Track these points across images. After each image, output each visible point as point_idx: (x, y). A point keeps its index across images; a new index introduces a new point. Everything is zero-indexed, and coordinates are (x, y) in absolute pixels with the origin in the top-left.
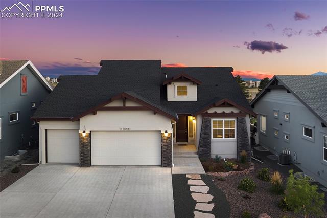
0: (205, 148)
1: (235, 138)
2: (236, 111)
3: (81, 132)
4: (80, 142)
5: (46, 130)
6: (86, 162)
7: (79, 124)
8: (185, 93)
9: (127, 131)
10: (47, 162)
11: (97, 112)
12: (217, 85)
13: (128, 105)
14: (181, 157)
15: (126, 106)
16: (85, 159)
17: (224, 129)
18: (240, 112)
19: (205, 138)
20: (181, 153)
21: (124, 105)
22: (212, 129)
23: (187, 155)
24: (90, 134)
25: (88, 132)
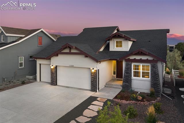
0: (127, 83)
1: (150, 79)
2: (150, 58)
3: (51, 65)
4: (51, 71)
5: (40, 64)
6: (53, 83)
7: (50, 61)
8: (121, 46)
9: (72, 67)
10: (40, 81)
11: (59, 55)
12: (150, 41)
13: (73, 51)
14: (111, 87)
15: (71, 52)
16: (53, 81)
17: (141, 71)
18: (154, 59)
19: (127, 76)
20: (112, 85)
21: (70, 51)
22: (133, 71)
23: (115, 86)
24: (56, 67)
25: (54, 66)
